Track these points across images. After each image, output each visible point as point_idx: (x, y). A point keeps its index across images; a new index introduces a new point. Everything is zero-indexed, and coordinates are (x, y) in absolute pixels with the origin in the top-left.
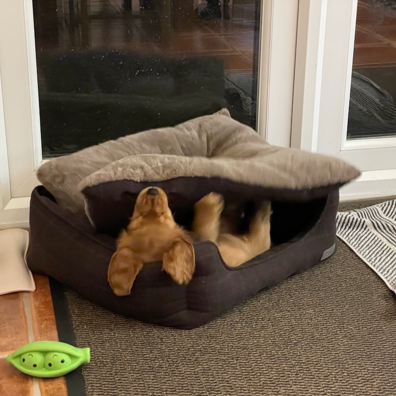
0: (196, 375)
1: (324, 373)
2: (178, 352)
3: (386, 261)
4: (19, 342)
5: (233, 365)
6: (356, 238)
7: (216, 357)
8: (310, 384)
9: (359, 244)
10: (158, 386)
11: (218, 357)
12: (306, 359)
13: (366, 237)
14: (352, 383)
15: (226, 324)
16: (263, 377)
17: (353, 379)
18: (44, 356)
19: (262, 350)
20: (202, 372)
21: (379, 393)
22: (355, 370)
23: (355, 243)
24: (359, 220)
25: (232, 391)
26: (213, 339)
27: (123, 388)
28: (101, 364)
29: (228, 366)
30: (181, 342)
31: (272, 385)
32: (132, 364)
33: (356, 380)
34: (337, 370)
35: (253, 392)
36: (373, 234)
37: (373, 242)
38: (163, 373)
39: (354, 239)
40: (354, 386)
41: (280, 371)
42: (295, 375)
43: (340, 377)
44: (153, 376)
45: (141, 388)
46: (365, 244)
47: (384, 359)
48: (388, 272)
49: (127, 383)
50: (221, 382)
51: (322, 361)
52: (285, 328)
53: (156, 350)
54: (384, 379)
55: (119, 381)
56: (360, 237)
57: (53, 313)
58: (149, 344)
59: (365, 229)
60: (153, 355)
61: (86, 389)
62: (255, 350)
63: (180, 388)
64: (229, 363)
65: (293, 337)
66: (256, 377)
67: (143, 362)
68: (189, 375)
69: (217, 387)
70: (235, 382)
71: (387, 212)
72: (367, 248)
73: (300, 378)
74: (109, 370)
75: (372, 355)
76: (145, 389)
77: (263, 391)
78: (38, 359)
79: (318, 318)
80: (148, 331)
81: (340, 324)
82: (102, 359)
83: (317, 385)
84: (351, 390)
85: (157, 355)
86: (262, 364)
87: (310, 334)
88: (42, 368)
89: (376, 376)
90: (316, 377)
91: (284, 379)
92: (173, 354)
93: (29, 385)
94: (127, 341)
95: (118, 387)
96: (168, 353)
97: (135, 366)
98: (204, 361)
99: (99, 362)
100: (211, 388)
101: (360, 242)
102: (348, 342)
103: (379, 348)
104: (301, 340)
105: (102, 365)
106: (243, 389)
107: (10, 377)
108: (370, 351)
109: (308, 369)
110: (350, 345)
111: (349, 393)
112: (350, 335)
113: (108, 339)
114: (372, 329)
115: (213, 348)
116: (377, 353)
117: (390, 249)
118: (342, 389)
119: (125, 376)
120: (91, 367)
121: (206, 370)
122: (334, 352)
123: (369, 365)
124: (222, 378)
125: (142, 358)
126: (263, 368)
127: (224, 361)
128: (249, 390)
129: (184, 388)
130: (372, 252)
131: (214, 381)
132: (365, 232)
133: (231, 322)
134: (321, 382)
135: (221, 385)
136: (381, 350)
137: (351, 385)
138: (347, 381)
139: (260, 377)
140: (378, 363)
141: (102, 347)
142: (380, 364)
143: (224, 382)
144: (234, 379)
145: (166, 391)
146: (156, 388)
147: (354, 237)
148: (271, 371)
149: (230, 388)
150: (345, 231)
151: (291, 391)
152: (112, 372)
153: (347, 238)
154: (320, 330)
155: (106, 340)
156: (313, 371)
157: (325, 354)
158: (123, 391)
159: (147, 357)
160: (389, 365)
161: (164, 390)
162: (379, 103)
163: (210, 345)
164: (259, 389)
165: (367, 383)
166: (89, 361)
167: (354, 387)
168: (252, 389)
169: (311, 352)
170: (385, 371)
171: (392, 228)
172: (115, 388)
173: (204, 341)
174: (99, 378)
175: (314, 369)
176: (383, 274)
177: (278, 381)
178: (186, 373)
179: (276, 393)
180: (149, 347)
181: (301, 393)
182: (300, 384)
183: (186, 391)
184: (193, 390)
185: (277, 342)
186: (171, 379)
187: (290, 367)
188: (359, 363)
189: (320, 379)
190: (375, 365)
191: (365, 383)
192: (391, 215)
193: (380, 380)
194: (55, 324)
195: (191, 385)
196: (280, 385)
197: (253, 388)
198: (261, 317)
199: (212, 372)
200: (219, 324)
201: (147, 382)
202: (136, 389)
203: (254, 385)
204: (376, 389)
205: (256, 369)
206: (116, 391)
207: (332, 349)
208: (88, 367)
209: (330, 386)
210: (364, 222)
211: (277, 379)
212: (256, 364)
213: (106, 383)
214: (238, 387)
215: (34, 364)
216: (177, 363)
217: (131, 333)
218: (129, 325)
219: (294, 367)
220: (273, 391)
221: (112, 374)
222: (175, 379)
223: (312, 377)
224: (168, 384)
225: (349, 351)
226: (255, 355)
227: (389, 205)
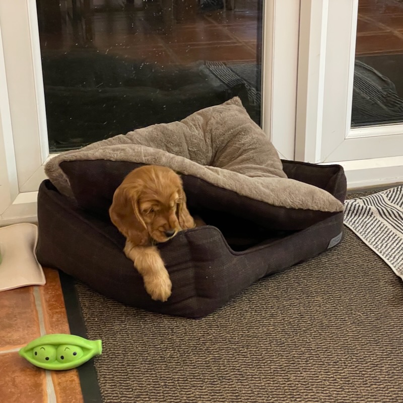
0: (208, 364)
1: (333, 359)
2: (189, 342)
3: (393, 247)
4: (31, 336)
5: (243, 354)
6: (362, 225)
7: (227, 346)
8: (319, 371)
9: (366, 231)
10: (170, 376)
11: (228, 346)
12: (315, 345)
13: (372, 224)
14: (361, 369)
15: (235, 313)
16: (274, 364)
17: (362, 364)
18: (57, 349)
19: (272, 338)
20: (214, 361)
21: (388, 378)
22: (364, 355)
23: (361, 230)
24: (365, 207)
25: (243, 379)
26: (223, 328)
27: (135, 378)
28: (112, 355)
29: (238, 355)
30: (191, 332)
31: (282, 372)
32: (143, 355)
33: (365, 365)
34: (346, 355)
35: (264, 380)
36: (379, 221)
37: (379, 229)
38: (174, 363)
39: (360, 226)
40: (363, 371)
41: (290, 359)
42: (305, 362)
43: (349, 363)
44: (165, 366)
45: (153, 378)
46: (371, 230)
47: (392, 344)
48: (394, 258)
49: (139, 374)
50: (232, 370)
51: (331, 347)
52: (294, 316)
53: (167, 340)
54: (393, 364)
55: (131, 372)
56: (366, 224)
57: (64, 306)
58: (160, 335)
59: (371, 216)
60: (164, 346)
61: (99, 381)
62: (265, 338)
63: (192, 377)
64: (239, 352)
65: (302, 325)
66: (267, 365)
67: (154, 352)
68: (201, 365)
69: (228, 375)
70: (246, 370)
71: (392, 199)
72: (373, 235)
73: (310, 365)
74: (121, 361)
75: (380, 341)
76: (157, 379)
77: (274, 378)
78: (50, 352)
79: (326, 305)
80: (159, 321)
81: (348, 311)
82: (114, 350)
83: (327, 371)
84: (361, 375)
85: (169, 345)
86: (272, 352)
87: (319, 321)
88: (54, 361)
89: (385, 361)
90: (325, 364)
91: (294, 366)
92: (183, 344)
93: (41, 378)
94: (138, 332)
95: (130, 377)
96: (179, 343)
97: (147, 357)
98: (215, 351)
99: (110, 353)
100: (222, 377)
101: (366, 229)
102: (356, 327)
103: (387, 333)
104: (310, 327)
105: (114, 356)
106: (254, 377)
107: (23, 370)
108: (378, 337)
109: (317, 356)
110: (358, 331)
111: (358, 378)
112: (358, 321)
113: (119, 330)
114: (379, 315)
115: (223, 337)
116: (386, 338)
117: (396, 235)
118: (351, 375)
119: (137, 367)
120: (103, 358)
121: (217, 359)
122: (343, 339)
123: (378, 350)
124: (233, 367)
125: (154, 349)
126: (274, 356)
127: (235, 350)
128: (260, 378)
129: (196, 377)
130: (378, 239)
131: (226, 370)
132: (371, 219)
133: (241, 311)
134: (331, 368)
135: (232, 373)
136: (389, 335)
137: (360, 370)
138: (357, 366)
139: (270, 365)
140: (386, 348)
141: (114, 338)
142: (389, 349)
143: (235, 370)
144: (245, 367)
145: (178, 380)
146: (167, 378)
147: (360, 224)
148: (281, 359)
149: (241, 376)
150: (351, 219)
151: (301, 378)
152: (124, 363)
153: (353, 226)
154: (329, 317)
155: (118, 332)
156: (323, 358)
157: (334, 341)
158: (135, 382)
159: (158, 348)
160: (397, 349)
161: (176, 379)
162: (382, 91)
163: (220, 334)
164: (269, 377)
165: (376, 368)
166: (101, 353)
167: (363, 373)
168: (263, 377)
169: (320, 339)
170: (394, 355)
171: (397, 215)
172: (128, 379)
173: (214, 331)
174: (112, 370)
175: (323, 355)
176: (390, 260)
177: (288, 369)
178: (197, 363)
179: (286, 380)
180: (160, 338)
181: (311, 379)
182: (310, 370)
183: (197, 380)
184: (205, 379)
185: (286, 330)
186: (182, 369)
187: (300, 354)
188: (368, 348)
189: (329, 365)
190: (384, 350)
191: (374, 368)
192: (396, 201)
193: (389, 365)
194: (66, 317)
195: (203, 374)
196: (291, 372)
197: (264, 375)
198: (270, 306)
199: (222, 361)
200: (229, 313)
201: (159, 372)
202: (148, 379)
203: (265, 373)
204: (385, 374)
205: (266, 357)
206: (128, 382)
207: (341, 335)
208: (100, 358)
209: (340, 372)
210: (370, 208)
211: (288, 366)
212: (266, 352)
213: (118, 374)
214: (249, 375)
215: (47, 357)
216: (188, 352)
217: (142, 325)
218: (139, 316)
219: (303, 354)
220: (283, 378)
221: (124, 365)
222: (186, 368)
223: (322, 363)
224: (180, 374)
225: (357, 337)
226: (265, 343)
227: (394, 192)
